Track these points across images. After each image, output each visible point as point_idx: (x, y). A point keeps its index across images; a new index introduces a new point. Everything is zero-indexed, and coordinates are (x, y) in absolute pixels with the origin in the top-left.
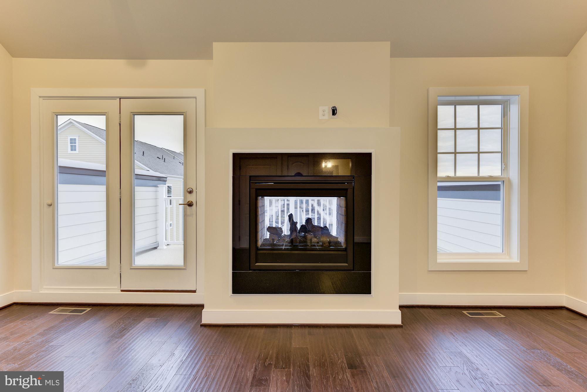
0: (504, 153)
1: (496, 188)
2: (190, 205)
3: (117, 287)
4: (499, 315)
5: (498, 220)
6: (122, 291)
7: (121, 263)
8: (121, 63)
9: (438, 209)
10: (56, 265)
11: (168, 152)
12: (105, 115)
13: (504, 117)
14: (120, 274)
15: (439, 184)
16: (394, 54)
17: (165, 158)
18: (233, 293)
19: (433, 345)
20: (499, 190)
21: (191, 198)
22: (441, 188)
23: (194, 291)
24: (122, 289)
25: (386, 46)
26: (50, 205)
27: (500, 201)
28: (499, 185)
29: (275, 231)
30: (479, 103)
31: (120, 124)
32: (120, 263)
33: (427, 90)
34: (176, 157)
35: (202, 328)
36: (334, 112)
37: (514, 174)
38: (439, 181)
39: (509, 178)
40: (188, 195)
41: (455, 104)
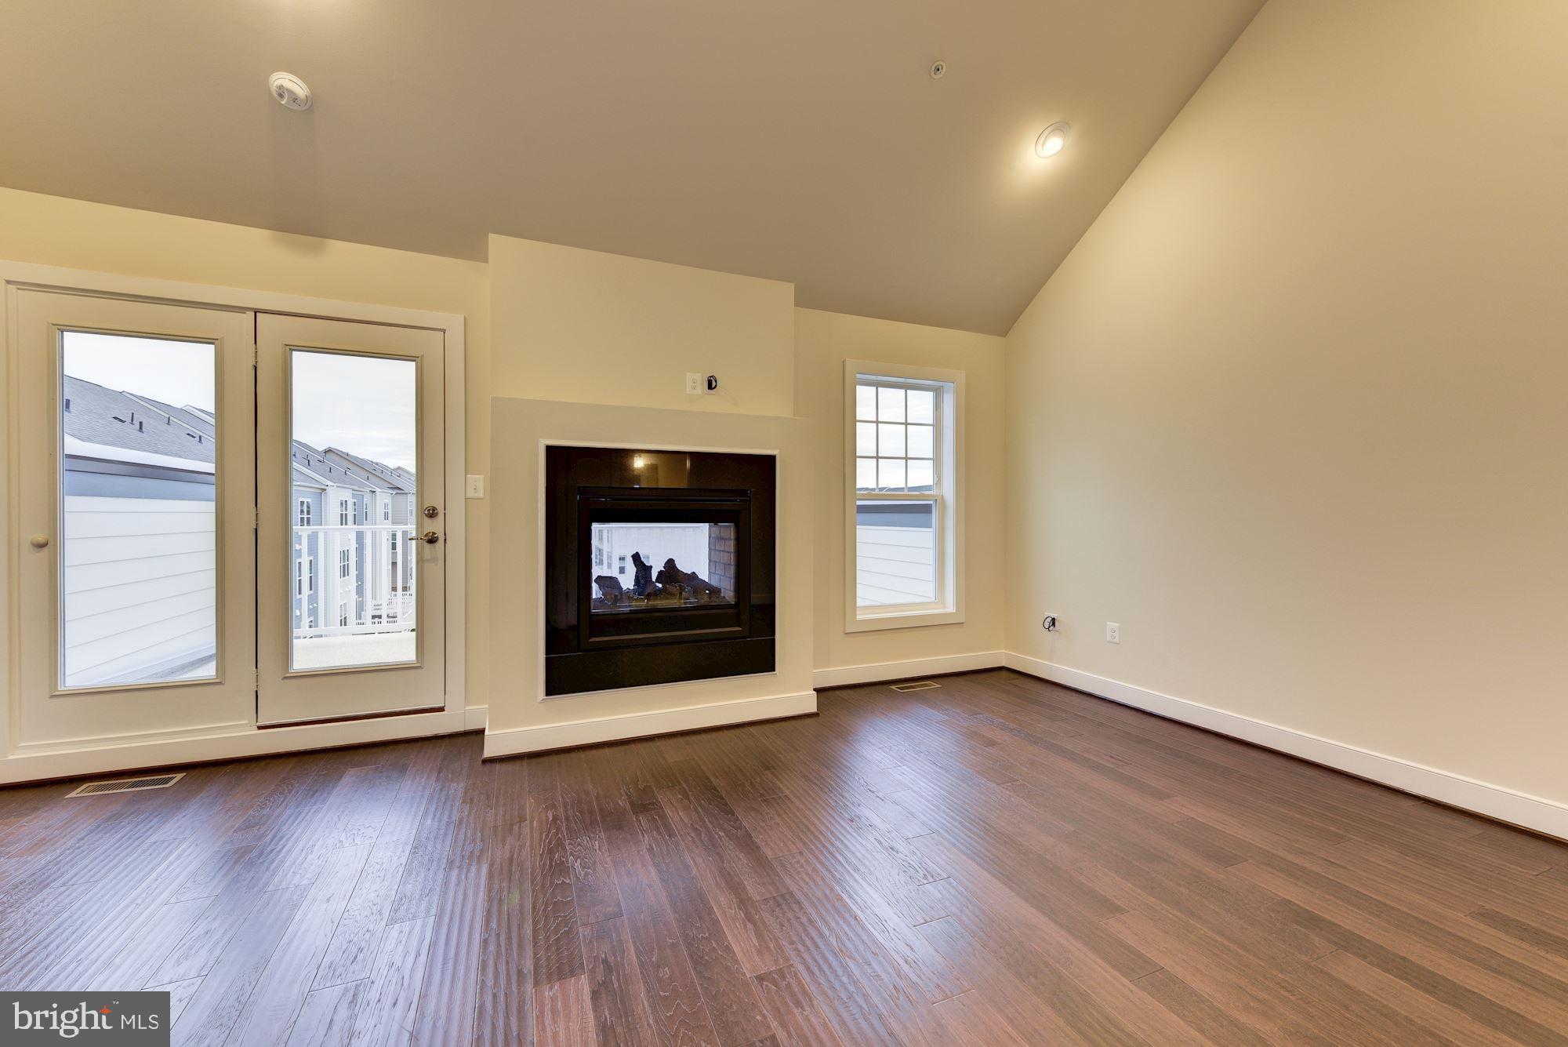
0: (937, 460)
1: (926, 509)
2: (432, 540)
3: (246, 722)
4: (936, 685)
5: (930, 557)
6: (260, 728)
7: (256, 667)
8: (257, 237)
9: (857, 544)
10: (61, 688)
11: (142, 403)
12: (213, 343)
13: (936, 410)
14: (257, 691)
15: (859, 503)
16: (798, 303)
17: (141, 423)
18: (546, 695)
19: (847, 761)
20: (931, 513)
21: (434, 526)
22: (862, 509)
23: (441, 709)
24: (260, 724)
25: (788, 290)
26: (43, 546)
27: (931, 530)
28: (931, 505)
29: (608, 583)
30: (907, 387)
31: (256, 367)
32: (255, 669)
33: (843, 362)
34: (175, 420)
35: (488, 766)
36: (711, 384)
37: (948, 491)
38: (858, 500)
39: (942, 496)
40: (427, 521)
41: (878, 385)
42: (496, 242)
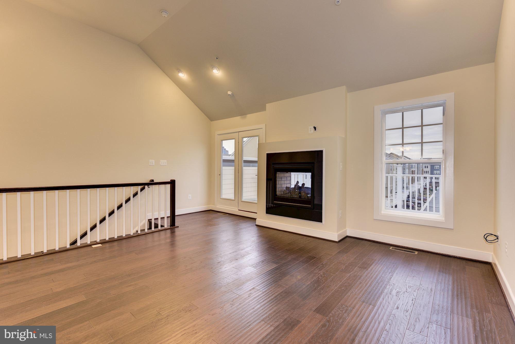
4: (415, 253)
7: (238, 198)
8: (238, 118)
10: (221, 197)
12: (234, 139)
13: (444, 115)
14: (238, 203)
16: (349, 91)
18: (266, 214)
24: (238, 209)
26: (220, 175)
29: (288, 189)
31: (239, 142)
36: (315, 129)
41: (402, 111)
42: (268, 105)
